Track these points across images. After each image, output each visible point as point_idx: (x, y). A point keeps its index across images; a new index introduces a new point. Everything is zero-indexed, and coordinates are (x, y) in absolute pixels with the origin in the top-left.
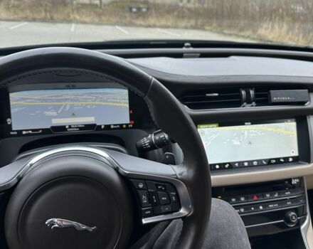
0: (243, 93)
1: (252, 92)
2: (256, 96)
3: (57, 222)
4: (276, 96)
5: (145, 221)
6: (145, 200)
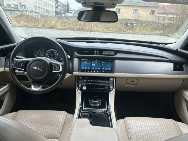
0: (95, 52)
1: (98, 52)
2: (99, 52)
3: (35, 68)
4: (104, 53)
5: (53, 72)
6: (53, 68)
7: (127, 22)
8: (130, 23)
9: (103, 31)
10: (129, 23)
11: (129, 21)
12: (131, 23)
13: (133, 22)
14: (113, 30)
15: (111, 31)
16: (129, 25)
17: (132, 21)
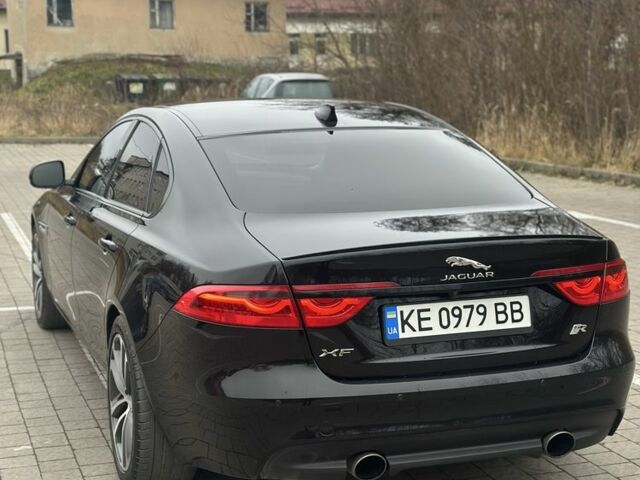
7: (126, 76)
8: (141, 81)
9: (20, 137)
10: (135, 81)
11: (133, 66)
12: (145, 77)
13: (159, 76)
14: (71, 129)
15: (63, 132)
16: (136, 88)
17: (149, 66)
